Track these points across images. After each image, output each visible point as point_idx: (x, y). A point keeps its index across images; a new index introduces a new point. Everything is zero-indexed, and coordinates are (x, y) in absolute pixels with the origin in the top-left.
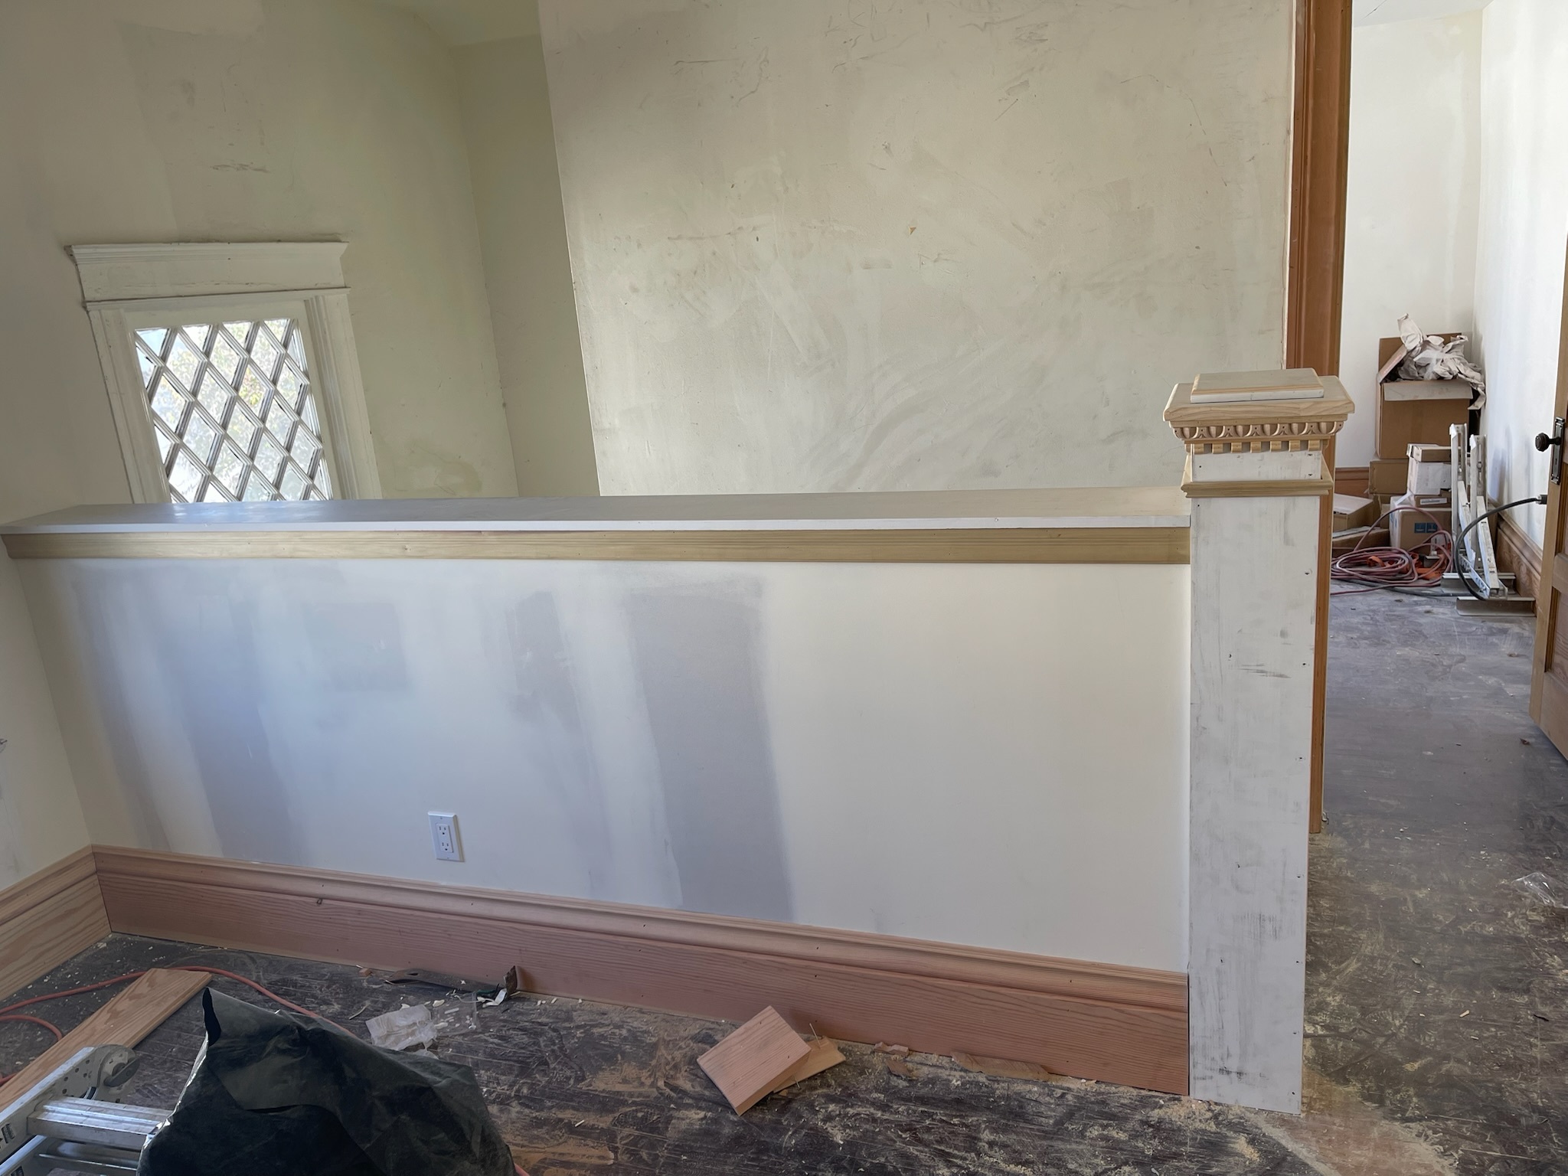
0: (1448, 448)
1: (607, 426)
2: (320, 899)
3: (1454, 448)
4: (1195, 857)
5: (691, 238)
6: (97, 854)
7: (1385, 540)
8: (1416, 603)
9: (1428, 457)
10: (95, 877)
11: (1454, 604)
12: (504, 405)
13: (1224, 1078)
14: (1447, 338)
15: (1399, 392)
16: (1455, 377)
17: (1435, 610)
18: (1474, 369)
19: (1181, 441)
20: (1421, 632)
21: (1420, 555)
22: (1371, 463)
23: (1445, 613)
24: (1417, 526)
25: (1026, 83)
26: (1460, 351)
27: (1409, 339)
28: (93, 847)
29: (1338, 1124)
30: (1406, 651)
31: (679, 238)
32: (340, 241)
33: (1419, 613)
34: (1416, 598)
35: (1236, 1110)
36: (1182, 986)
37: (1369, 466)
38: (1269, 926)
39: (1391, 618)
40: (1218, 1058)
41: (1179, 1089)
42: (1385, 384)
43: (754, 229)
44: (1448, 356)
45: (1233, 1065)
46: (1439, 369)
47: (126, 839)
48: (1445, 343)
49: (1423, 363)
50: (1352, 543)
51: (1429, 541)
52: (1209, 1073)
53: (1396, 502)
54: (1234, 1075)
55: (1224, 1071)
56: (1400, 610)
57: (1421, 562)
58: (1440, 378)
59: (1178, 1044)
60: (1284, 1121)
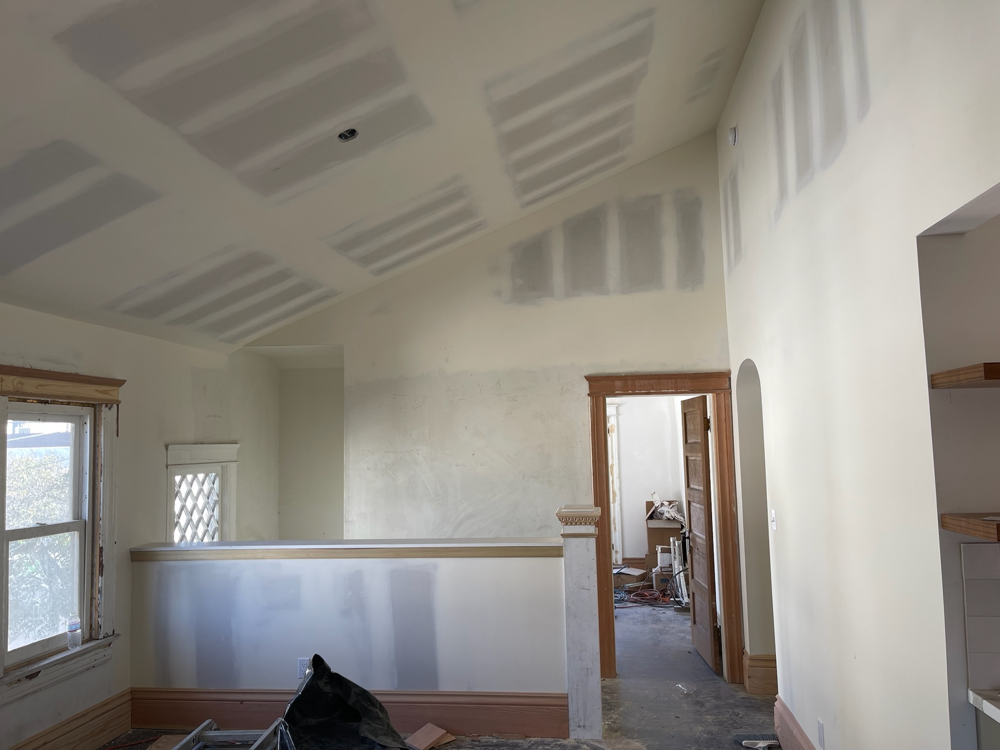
0: (669, 547)
1: (351, 519)
2: (242, 701)
3: (672, 547)
4: (568, 650)
5: (393, 452)
6: (133, 691)
7: (651, 587)
8: (660, 610)
9: (663, 551)
10: (131, 702)
11: (672, 610)
12: (279, 513)
13: (580, 729)
14: (670, 503)
15: (654, 524)
16: (674, 519)
17: (666, 612)
18: (681, 516)
19: (560, 522)
20: (660, 620)
21: (664, 593)
22: (646, 555)
23: (670, 613)
24: (662, 580)
25: (512, 412)
26: (675, 508)
27: (656, 502)
28: (131, 688)
29: (613, 741)
30: (654, 626)
31: (389, 452)
32: (237, 443)
33: (660, 613)
34: (660, 608)
35: (583, 740)
36: (565, 697)
37: (645, 557)
38: (590, 671)
39: (650, 615)
40: (577, 722)
41: (566, 736)
42: (648, 521)
43: (417, 450)
44: (671, 510)
45: (582, 723)
46: (667, 515)
47: (150, 683)
48: (670, 504)
49: (662, 512)
50: (638, 588)
51: (667, 586)
52: (575, 728)
53: (654, 570)
54: (582, 727)
55: (580, 726)
56: (654, 612)
57: (664, 596)
58: (669, 519)
59: (564, 719)
60: (598, 741)
